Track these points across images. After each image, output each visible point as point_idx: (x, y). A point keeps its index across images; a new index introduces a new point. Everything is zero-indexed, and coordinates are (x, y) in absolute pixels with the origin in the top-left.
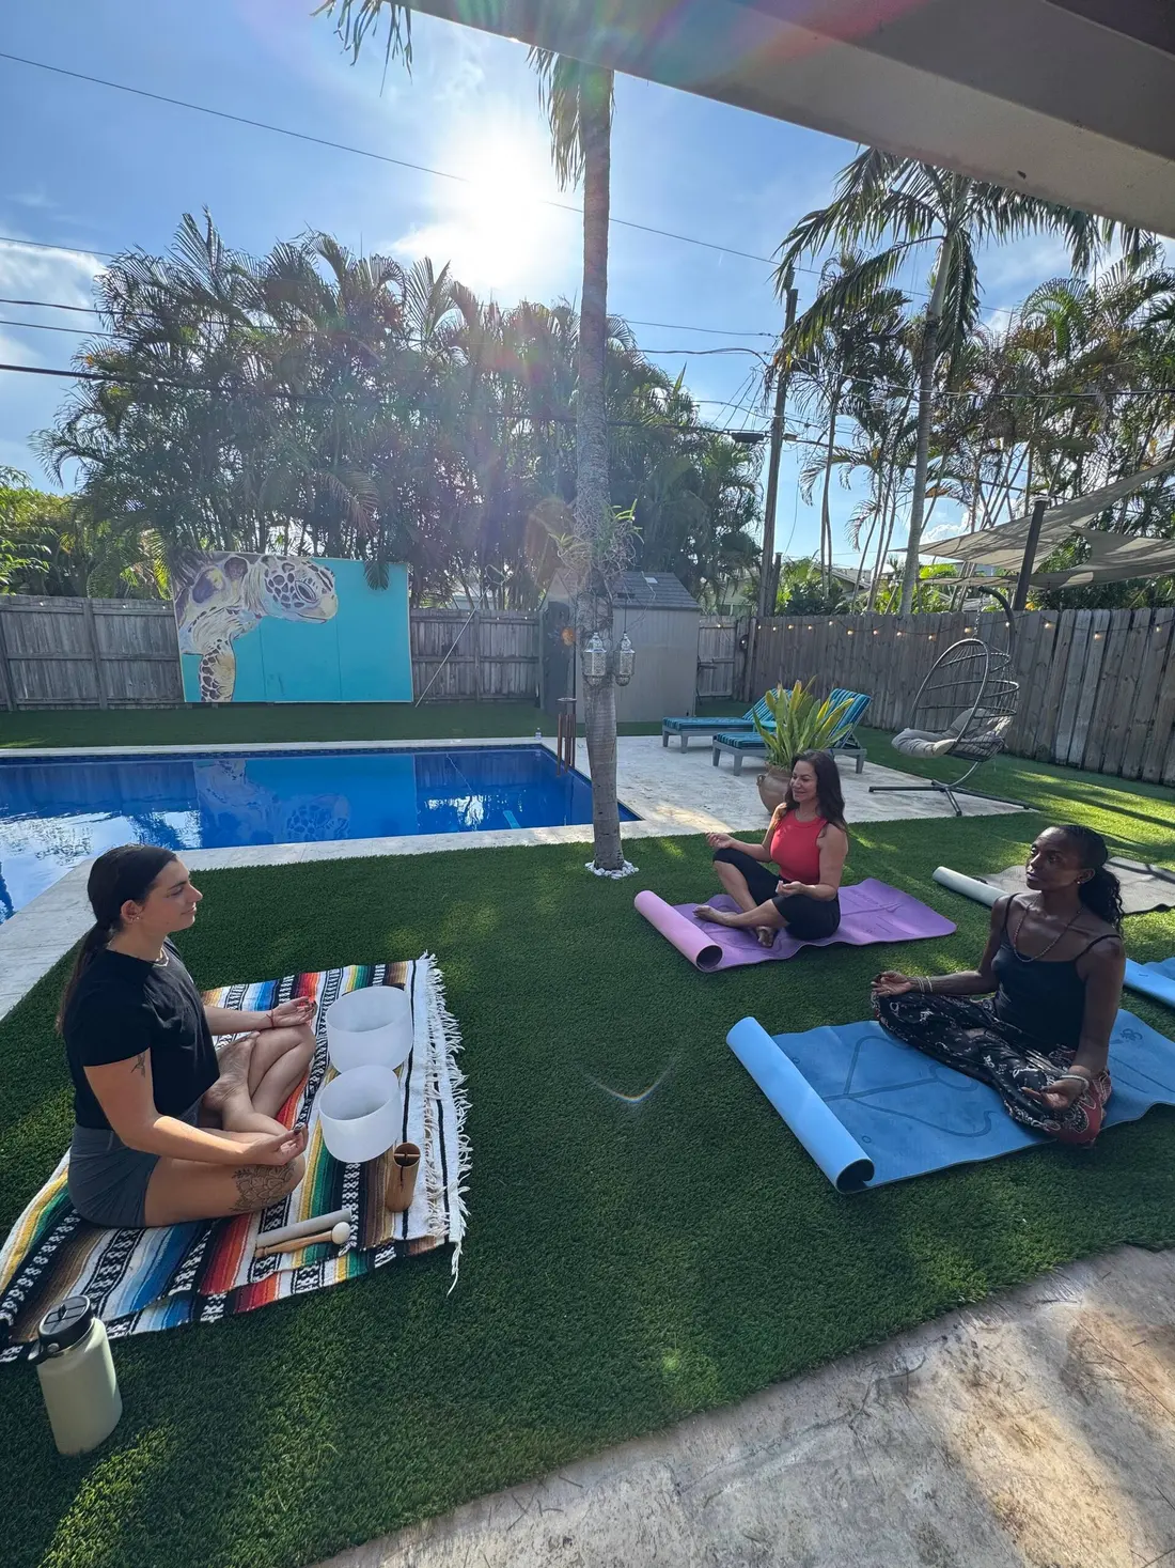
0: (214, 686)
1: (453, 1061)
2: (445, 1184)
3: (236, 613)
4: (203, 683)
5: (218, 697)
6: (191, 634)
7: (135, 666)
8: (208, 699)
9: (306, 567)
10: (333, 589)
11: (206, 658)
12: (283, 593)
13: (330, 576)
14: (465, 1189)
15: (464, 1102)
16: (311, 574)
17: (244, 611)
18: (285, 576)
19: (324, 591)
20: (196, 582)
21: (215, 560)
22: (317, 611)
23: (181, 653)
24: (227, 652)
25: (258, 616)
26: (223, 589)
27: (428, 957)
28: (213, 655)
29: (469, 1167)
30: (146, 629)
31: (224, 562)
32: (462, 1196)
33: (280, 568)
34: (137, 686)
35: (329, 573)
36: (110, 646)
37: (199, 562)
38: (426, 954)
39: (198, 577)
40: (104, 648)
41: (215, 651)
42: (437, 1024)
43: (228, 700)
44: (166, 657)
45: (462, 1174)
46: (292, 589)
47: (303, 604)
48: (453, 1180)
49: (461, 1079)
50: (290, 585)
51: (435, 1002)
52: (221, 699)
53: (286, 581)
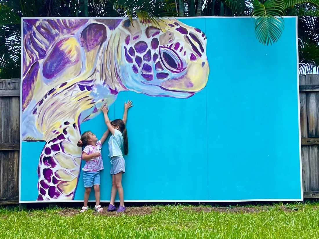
0: (55, 181)
3: (89, 88)
4: (42, 177)
5: (58, 195)
6: (36, 116)
8: (47, 198)
9: (174, 29)
11: (49, 146)
12: (144, 62)
13: (201, 38)
16: (179, 37)
18: (149, 41)
19: (193, 58)
20: (48, 53)
22: (183, 81)
23: (22, 139)
25: (114, 92)
26: (77, 61)
28: (58, 142)
31: (81, 29)
33: (144, 34)
35: (199, 35)
37: (55, 32)
39: (50, 48)
46: (155, 56)
47: (167, 74)
50: (153, 53)
52: (61, 199)
53: (149, 48)
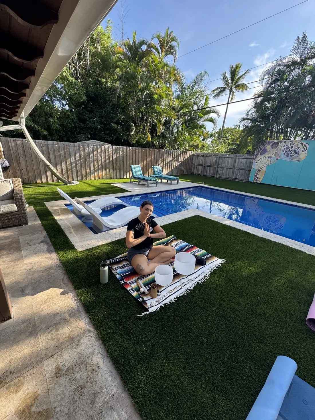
1: (196, 284)
2: (162, 301)
6: (256, 164)
7: (241, 171)
8: (255, 181)
9: (299, 144)
10: (307, 151)
13: (307, 146)
14: (163, 306)
15: (186, 293)
17: (273, 158)
21: (269, 143)
22: (297, 158)
24: (264, 169)
26: (269, 151)
27: (223, 260)
29: (169, 303)
30: (246, 162)
31: (272, 143)
32: (161, 306)
33: (289, 145)
34: (239, 176)
36: (237, 166)
37: (265, 144)
38: (224, 259)
39: (263, 148)
40: (236, 166)
41: (261, 169)
42: (204, 274)
43: (260, 182)
44: (248, 169)
45: (167, 303)
46: (291, 151)
48: (164, 302)
49: (192, 288)
51: (210, 270)
52: (258, 182)
